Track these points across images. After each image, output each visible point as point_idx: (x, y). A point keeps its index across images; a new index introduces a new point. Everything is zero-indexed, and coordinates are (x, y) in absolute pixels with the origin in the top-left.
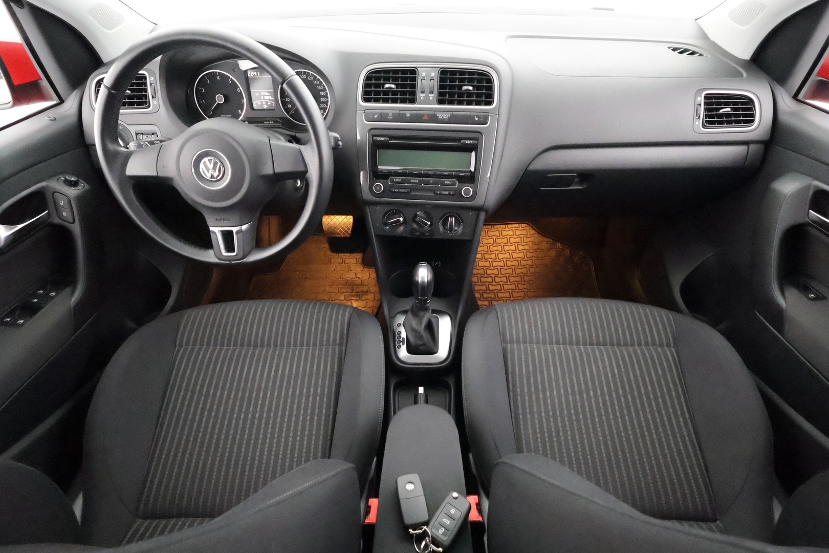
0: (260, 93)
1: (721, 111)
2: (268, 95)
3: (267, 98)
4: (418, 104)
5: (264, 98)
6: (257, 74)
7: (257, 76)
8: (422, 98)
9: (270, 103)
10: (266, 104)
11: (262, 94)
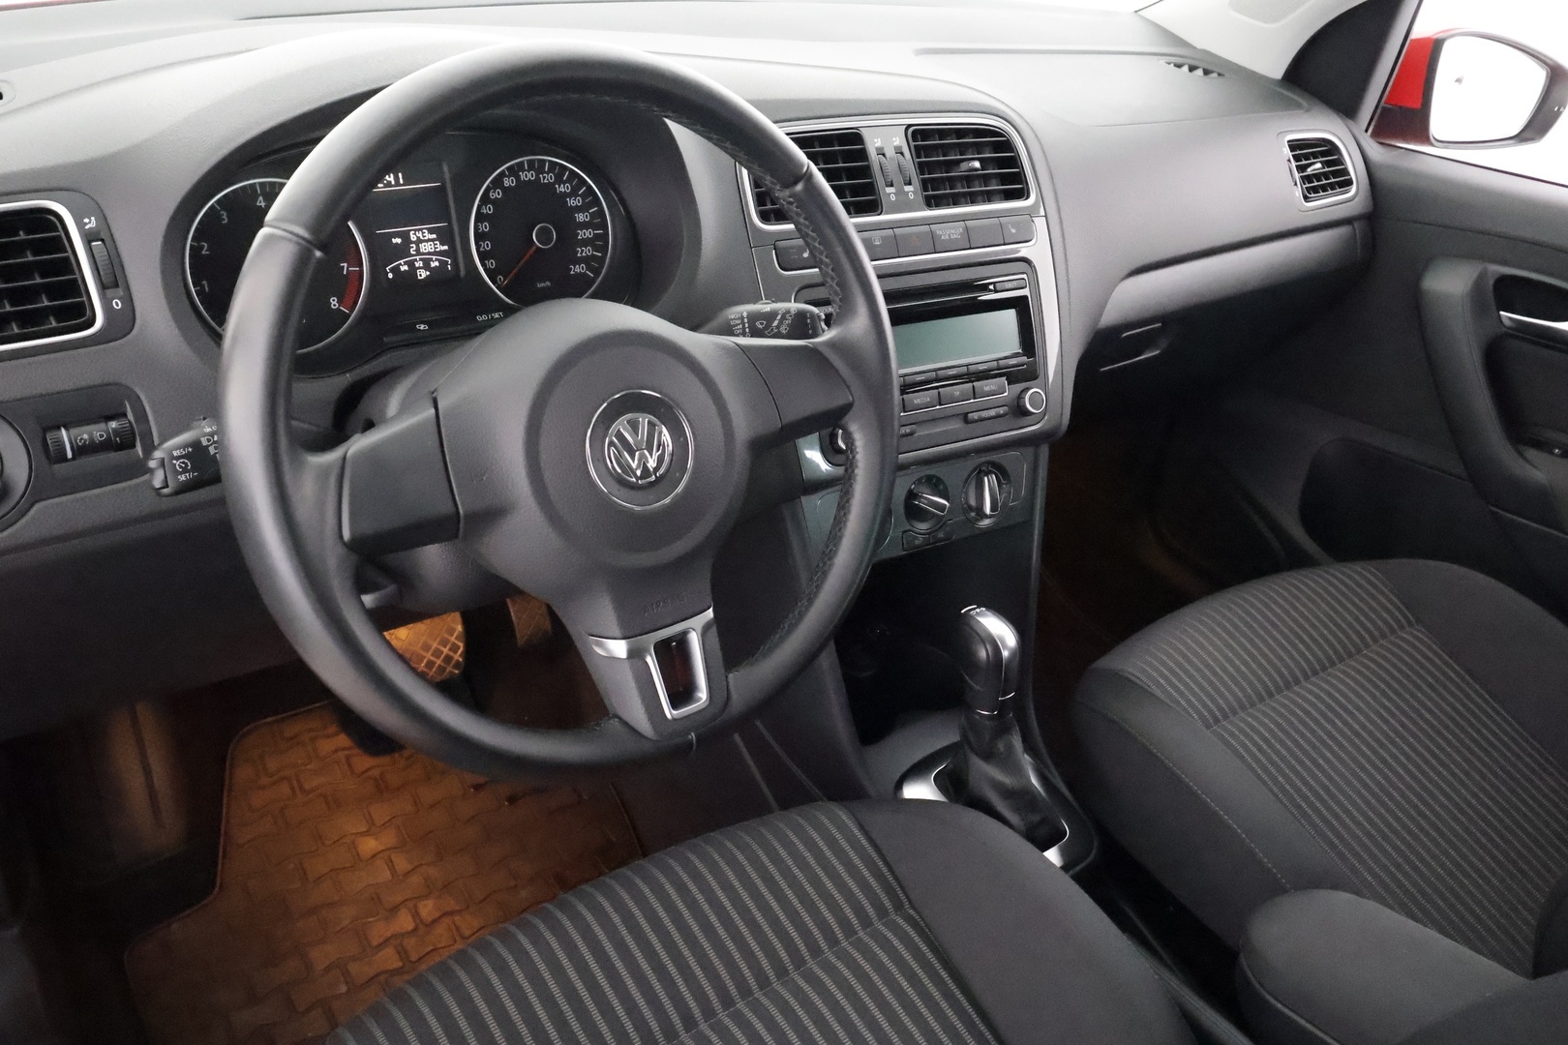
0: (405, 236)
1: (1309, 170)
2: (433, 240)
3: (426, 248)
4: (887, 213)
5: (418, 250)
6: (397, 178)
7: (397, 183)
8: (893, 198)
9: (437, 264)
10: (427, 266)
11: (413, 238)
